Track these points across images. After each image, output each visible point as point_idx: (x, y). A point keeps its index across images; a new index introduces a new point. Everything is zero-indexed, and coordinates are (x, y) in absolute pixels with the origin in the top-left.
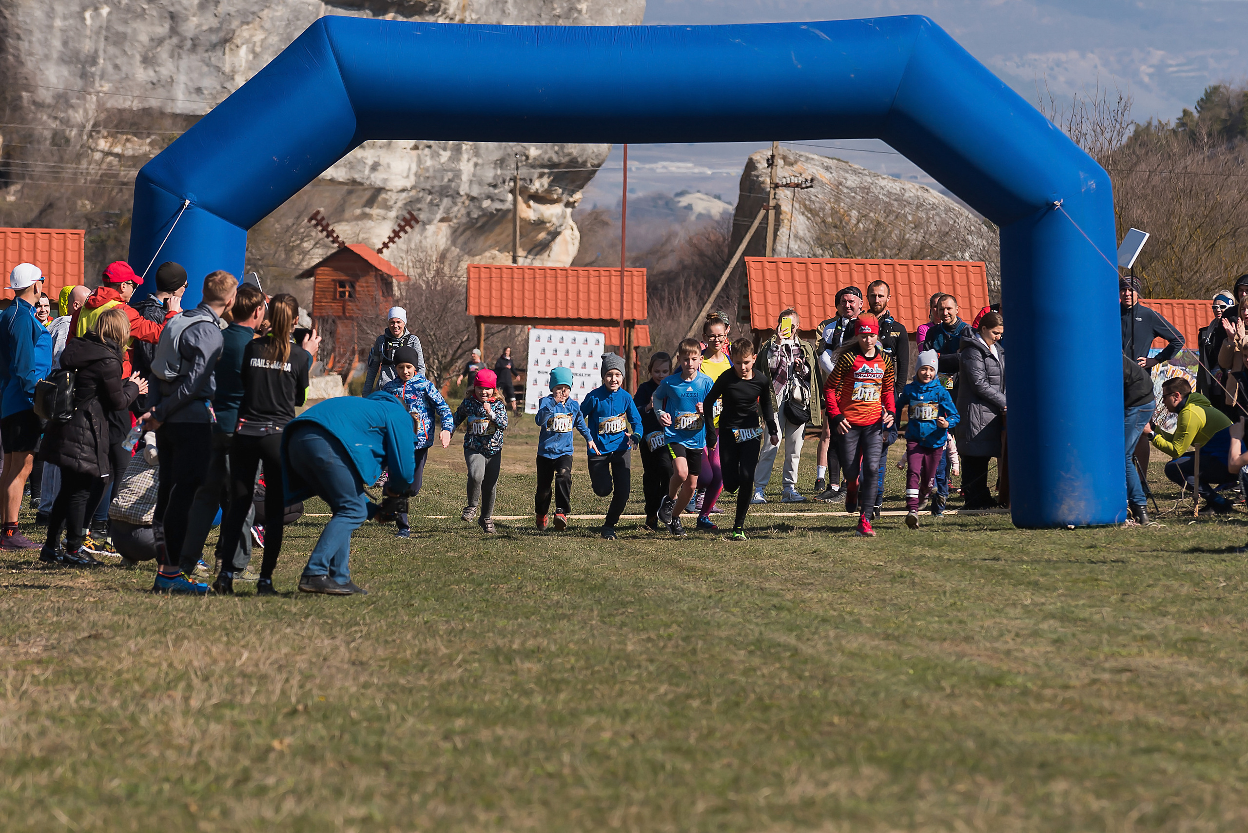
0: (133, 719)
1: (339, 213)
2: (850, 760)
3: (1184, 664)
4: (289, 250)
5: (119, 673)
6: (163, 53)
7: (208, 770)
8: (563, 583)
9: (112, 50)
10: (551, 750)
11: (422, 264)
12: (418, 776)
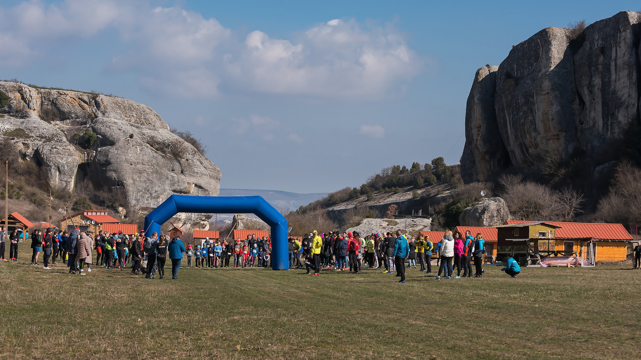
0: (144, 297)
1: (174, 222)
2: (249, 305)
3: (297, 291)
4: (167, 228)
5: (142, 290)
6: (149, 199)
7: (155, 305)
8: (207, 278)
9: (142, 198)
10: (205, 303)
11: (186, 230)
12: (185, 307)
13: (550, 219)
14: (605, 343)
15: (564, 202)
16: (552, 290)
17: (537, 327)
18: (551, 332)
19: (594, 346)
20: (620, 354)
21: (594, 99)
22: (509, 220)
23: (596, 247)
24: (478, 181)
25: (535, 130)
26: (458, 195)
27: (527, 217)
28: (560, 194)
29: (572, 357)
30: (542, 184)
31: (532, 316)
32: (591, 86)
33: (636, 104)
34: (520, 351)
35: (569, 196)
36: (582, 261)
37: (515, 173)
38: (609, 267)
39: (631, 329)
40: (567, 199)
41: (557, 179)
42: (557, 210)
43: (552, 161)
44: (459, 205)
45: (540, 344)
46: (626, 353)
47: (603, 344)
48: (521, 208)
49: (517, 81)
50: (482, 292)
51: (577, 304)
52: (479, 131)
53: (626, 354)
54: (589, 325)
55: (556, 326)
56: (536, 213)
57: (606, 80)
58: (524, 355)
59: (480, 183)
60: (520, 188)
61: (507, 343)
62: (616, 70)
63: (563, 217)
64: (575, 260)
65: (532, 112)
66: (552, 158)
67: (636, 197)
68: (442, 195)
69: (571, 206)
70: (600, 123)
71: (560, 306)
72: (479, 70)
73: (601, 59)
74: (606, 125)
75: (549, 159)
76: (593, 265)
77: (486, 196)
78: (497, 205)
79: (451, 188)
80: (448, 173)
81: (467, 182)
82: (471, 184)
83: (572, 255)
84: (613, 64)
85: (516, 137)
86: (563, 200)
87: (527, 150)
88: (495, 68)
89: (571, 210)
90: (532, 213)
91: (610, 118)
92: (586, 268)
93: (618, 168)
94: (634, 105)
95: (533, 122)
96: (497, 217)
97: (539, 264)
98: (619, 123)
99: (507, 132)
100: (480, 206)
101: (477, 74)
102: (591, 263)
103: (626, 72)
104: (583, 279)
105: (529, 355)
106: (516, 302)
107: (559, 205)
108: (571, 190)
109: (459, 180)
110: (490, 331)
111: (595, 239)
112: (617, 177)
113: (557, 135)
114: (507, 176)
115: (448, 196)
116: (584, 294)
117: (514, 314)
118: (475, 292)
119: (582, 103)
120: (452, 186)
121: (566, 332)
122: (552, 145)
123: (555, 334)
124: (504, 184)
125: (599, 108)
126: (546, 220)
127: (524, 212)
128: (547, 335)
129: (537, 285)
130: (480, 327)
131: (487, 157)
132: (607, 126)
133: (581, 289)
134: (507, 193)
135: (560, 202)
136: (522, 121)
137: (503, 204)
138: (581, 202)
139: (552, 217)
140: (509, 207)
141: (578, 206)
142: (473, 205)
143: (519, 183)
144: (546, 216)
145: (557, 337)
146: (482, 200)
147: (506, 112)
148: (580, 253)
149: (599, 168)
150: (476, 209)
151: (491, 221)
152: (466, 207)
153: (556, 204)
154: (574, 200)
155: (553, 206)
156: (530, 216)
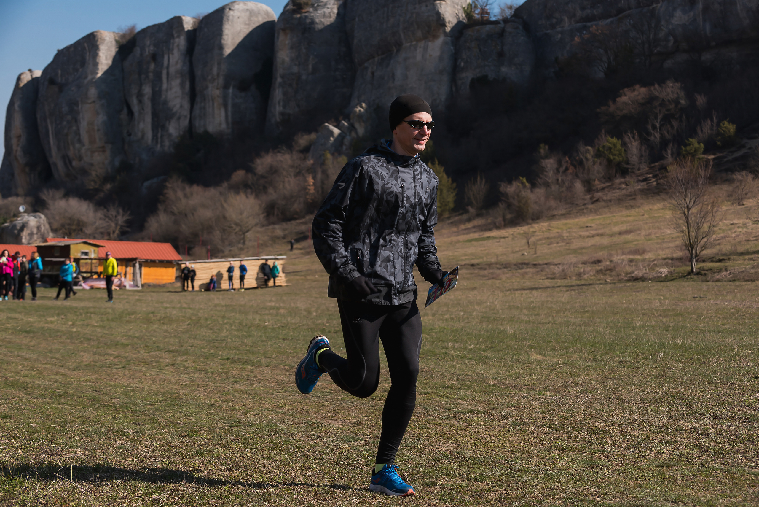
13: (94, 238)
14: (144, 369)
15: (109, 219)
16: (91, 313)
17: (72, 352)
18: (87, 358)
19: (131, 373)
20: (158, 381)
21: (143, 109)
22: (50, 238)
23: (143, 269)
24: (17, 195)
25: (80, 141)
27: (69, 234)
28: (105, 210)
29: (107, 384)
30: (85, 199)
31: (68, 341)
32: (140, 95)
33: (188, 116)
34: (51, 378)
35: (114, 213)
36: (128, 283)
37: (57, 187)
38: (156, 290)
39: (171, 355)
40: (113, 216)
41: (102, 195)
42: (102, 228)
43: (97, 176)
45: (74, 370)
46: (165, 380)
47: (141, 371)
48: (63, 226)
49: (61, 88)
50: (17, 316)
52: (19, 140)
54: (128, 350)
55: (93, 352)
56: (78, 231)
57: (157, 89)
58: (56, 382)
59: (19, 198)
60: (62, 203)
61: (38, 370)
62: (167, 78)
63: (107, 235)
64: (119, 282)
65: (76, 121)
66: (97, 172)
67: (186, 215)
69: (116, 224)
70: (149, 135)
71: (99, 330)
72: (20, 75)
73: (152, 66)
74: (155, 138)
75: (94, 173)
76: (139, 287)
77: (25, 212)
78: (38, 222)
81: (5, 196)
82: (10, 199)
84: (164, 72)
85: (59, 148)
86: (108, 217)
87: (71, 163)
88: (38, 73)
89: (116, 227)
90: (74, 230)
91: (160, 130)
92: (131, 290)
93: (168, 185)
94: (186, 116)
95: (78, 133)
96: (37, 234)
97: (81, 285)
98: (170, 135)
99: (49, 142)
100: (19, 222)
101: (19, 79)
102: (137, 286)
103: (178, 81)
104: (127, 302)
105: (61, 383)
106: (52, 326)
107: (104, 222)
108: (117, 207)
110: (22, 356)
111: (141, 259)
112: (166, 193)
113: (103, 147)
114: (48, 191)
117: (49, 339)
118: (9, 315)
119: (131, 113)
121: (102, 358)
122: (98, 158)
123: (91, 359)
124: (45, 198)
125: (148, 119)
126: (89, 238)
127: (65, 229)
128: (82, 361)
129: (76, 308)
130: (11, 352)
131: (27, 170)
132: (157, 138)
134: (48, 209)
135: (104, 220)
136: (66, 131)
137: (44, 221)
138: (128, 219)
139: (96, 235)
140: (50, 224)
141: (124, 224)
142: (11, 222)
143: (61, 198)
144: (90, 235)
145: (92, 363)
146: (21, 216)
147: (48, 121)
148: (125, 275)
149: (147, 184)
150: (14, 226)
151: (31, 239)
152: (3, 223)
153: (101, 222)
154: (119, 217)
155: (97, 224)
156: (73, 234)
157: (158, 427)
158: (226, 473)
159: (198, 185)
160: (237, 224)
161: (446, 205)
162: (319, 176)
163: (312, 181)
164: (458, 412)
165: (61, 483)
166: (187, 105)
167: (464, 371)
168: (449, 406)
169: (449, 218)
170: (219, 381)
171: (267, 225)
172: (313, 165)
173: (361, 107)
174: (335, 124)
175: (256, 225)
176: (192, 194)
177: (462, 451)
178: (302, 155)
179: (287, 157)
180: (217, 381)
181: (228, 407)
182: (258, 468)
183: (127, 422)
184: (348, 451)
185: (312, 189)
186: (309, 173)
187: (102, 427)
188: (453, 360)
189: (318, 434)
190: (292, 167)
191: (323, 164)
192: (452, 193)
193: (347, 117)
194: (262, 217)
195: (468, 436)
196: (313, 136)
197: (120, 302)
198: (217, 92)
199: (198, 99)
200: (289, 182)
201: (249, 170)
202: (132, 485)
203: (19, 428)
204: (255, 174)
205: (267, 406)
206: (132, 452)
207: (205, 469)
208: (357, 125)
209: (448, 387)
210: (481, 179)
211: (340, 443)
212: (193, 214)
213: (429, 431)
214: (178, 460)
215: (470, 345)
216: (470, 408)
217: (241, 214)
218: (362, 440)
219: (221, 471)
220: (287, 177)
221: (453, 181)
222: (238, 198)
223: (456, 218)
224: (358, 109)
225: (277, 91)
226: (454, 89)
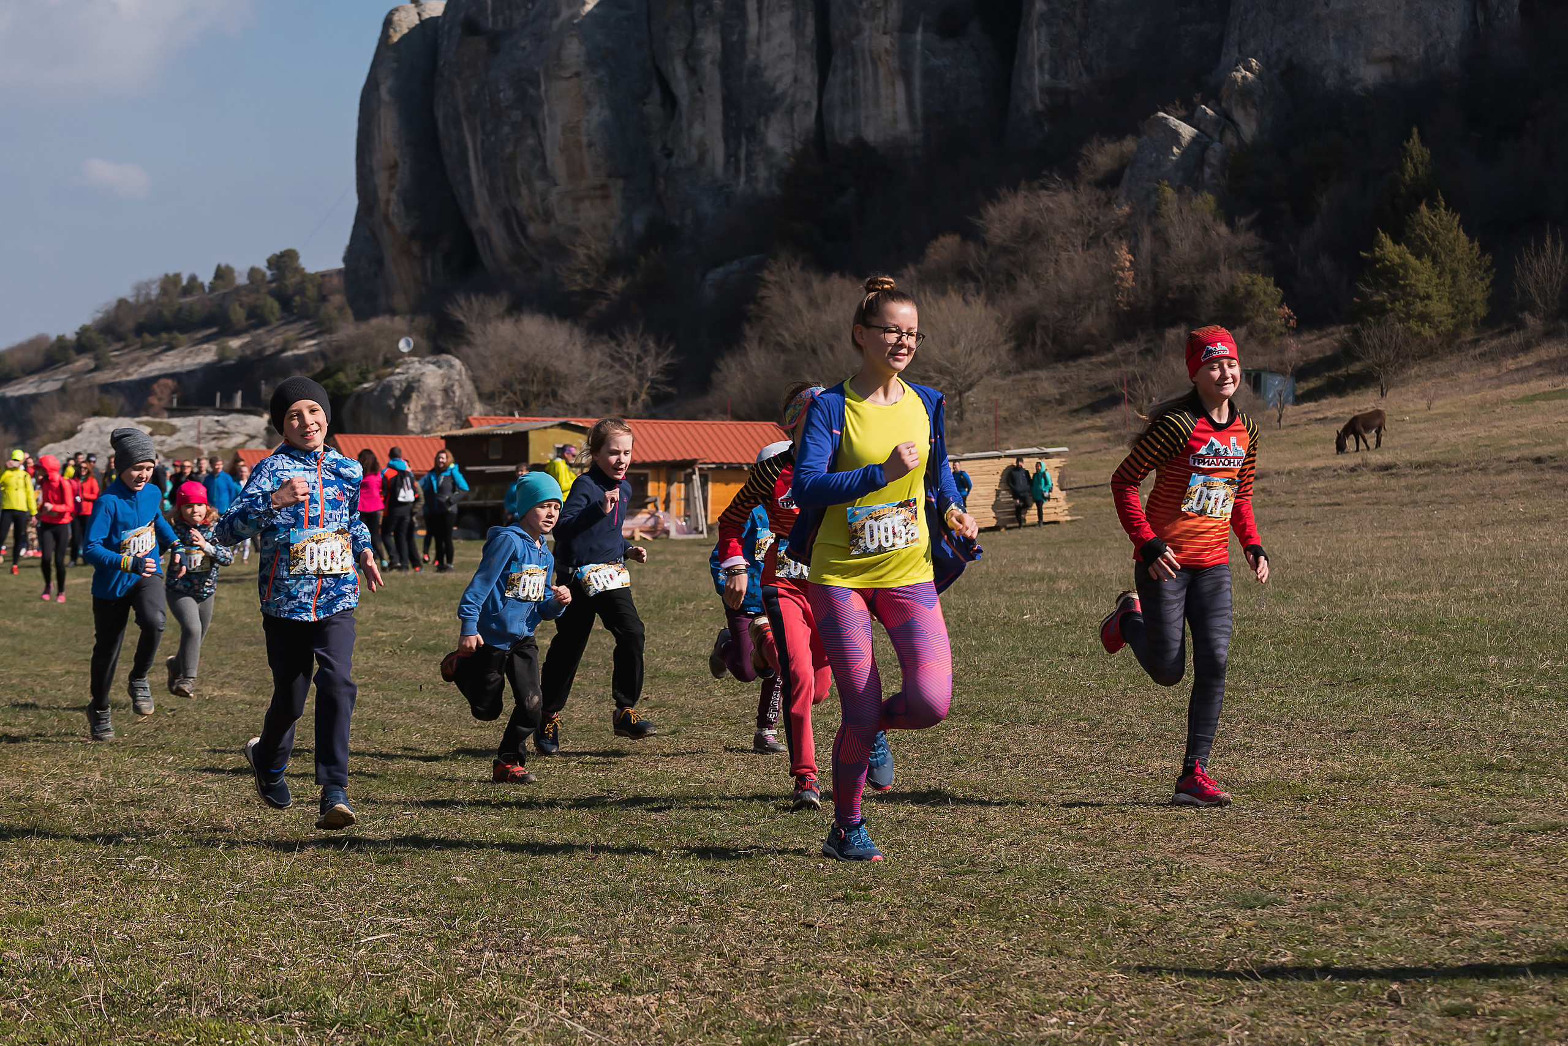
13: (589, 413)
15: (622, 366)
20: (762, 765)
21: (701, 90)
22: (476, 415)
23: (710, 485)
24: (393, 312)
25: (544, 173)
26: (339, 350)
27: (525, 408)
28: (613, 344)
29: (636, 774)
30: (563, 317)
32: (692, 56)
33: (815, 104)
35: (635, 351)
36: (673, 523)
37: (490, 289)
40: (631, 359)
41: (603, 305)
42: (605, 387)
43: (589, 258)
44: (341, 377)
48: (507, 385)
49: (495, 41)
50: (402, 610)
51: (655, 635)
52: (392, 176)
53: (779, 764)
54: (684, 691)
55: (596, 695)
56: (547, 396)
57: (735, 38)
59: (397, 318)
60: (505, 329)
62: (760, 10)
63: (619, 406)
64: (651, 522)
65: (534, 124)
66: (589, 248)
67: (814, 351)
68: (296, 352)
69: (641, 378)
70: (718, 152)
72: (391, 14)
74: (733, 159)
75: (581, 252)
76: (702, 532)
77: (412, 353)
78: (443, 376)
79: (320, 333)
80: (312, 292)
81: (361, 316)
82: (374, 322)
83: (645, 506)
85: (493, 192)
86: (621, 359)
87: (523, 229)
88: (435, 8)
89: (641, 386)
90: (537, 396)
91: (744, 140)
92: (682, 541)
93: (766, 275)
94: (808, 105)
95: (539, 154)
96: (443, 407)
98: (769, 152)
99: (468, 178)
100: (398, 378)
101: (388, 23)
102: (696, 529)
103: (787, 17)
104: (673, 571)
107: (609, 373)
108: (642, 334)
109: (340, 310)
110: (419, 710)
111: (705, 463)
112: (763, 298)
113: (603, 187)
114: (468, 299)
115: (311, 354)
116: (674, 608)
118: (382, 609)
119: (670, 100)
120: (323, 328)
122: (591, 214)
123: (594, 714)
124: (462, 318)
125: (715, 113)
126: (574, 415)
127: (515, 394)
128: (571, 719)
130: (393, 700)
131: (415, 248)
132: (738, 161)
133: (665, 597)
134: (469, 344)
135: (612, 367)
136: (509, 149)
137: (460, 374)
138: (669, 365)
139: (592, 407)
140: (475, 380)
141: (660, 377)
142: (379, 378)
143: (502, 317)
144: (575, 405)
145: (596, 722)
146: (405, 363)
147: (465, 125)
148: (667, 503)
149: (715, 275)
150: (388, 389)
151: (428, 419)
152: (361, 383)
153: (602, 373)
154: (648, 360)
155: (593, 378)
156: (533, 406)
157: (769, 880)
158: (947, 991)
159: (842, 275)
160: (942, 371)
161: (1468, 311)
162: (1146, 244)
163: (1130, 257)
164: (1520, 831)
165: (536, 1024)
166: (809, 77)
167: (1530, 726)
168: (1496, 816)
169: (1475, 343)
170: (915, 762)
171: (1018, 372)
172: (1129, 216)
173: (1249, 68)
174: (1183, 113)
175: (989, 372)
176: (828, 298)
177: (1536, 927)
178: (1103, 195)
179: (1065, 198)
180: (911, 762)
181: (942, 827)
182: (1027, 976)
183: (691, 868)
184: (1249, 931)
185: (1128, 278)
186: (1121, 238)
187: (630, 879)
188: (1501, 700)
189: (1171, 890)
190: (1079, 222)
191: (1155, 213)
192: (1482, 279)
193: (1213, 96)
194: (1004, 350)
195: (1548, 889)
196: (1129, 144)
197: (657, 572)
198: (886, 41)
199: (837, 61)
200: (1070, 260)
201: (970, 233)
202: (712, 1024)
203: (424, 887)
204: (985, 245)
205: (1040, 821)
206: (707, 940)
207: (892, 981)
208: (1238, 115)
209: (1491, 767)
210: (1555, 242)
211: (1229, 911)
212: (831, 348)
213: (1448, 877)
214: (825, 960)
215: (1542, 661)
216: (1550, 818)
217: (952, 346)
218: (1282, 903)
219: (933, 985)
220: (1066, 250)
221: (1484, 249)
222: (943, 304)
223: (1494, 343)
224: (1240, 74)
225: (1035, 33)
226: (1480, 18)
